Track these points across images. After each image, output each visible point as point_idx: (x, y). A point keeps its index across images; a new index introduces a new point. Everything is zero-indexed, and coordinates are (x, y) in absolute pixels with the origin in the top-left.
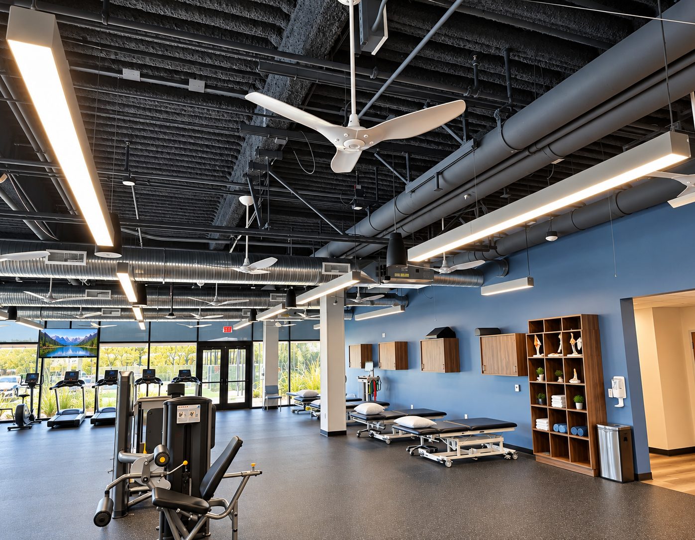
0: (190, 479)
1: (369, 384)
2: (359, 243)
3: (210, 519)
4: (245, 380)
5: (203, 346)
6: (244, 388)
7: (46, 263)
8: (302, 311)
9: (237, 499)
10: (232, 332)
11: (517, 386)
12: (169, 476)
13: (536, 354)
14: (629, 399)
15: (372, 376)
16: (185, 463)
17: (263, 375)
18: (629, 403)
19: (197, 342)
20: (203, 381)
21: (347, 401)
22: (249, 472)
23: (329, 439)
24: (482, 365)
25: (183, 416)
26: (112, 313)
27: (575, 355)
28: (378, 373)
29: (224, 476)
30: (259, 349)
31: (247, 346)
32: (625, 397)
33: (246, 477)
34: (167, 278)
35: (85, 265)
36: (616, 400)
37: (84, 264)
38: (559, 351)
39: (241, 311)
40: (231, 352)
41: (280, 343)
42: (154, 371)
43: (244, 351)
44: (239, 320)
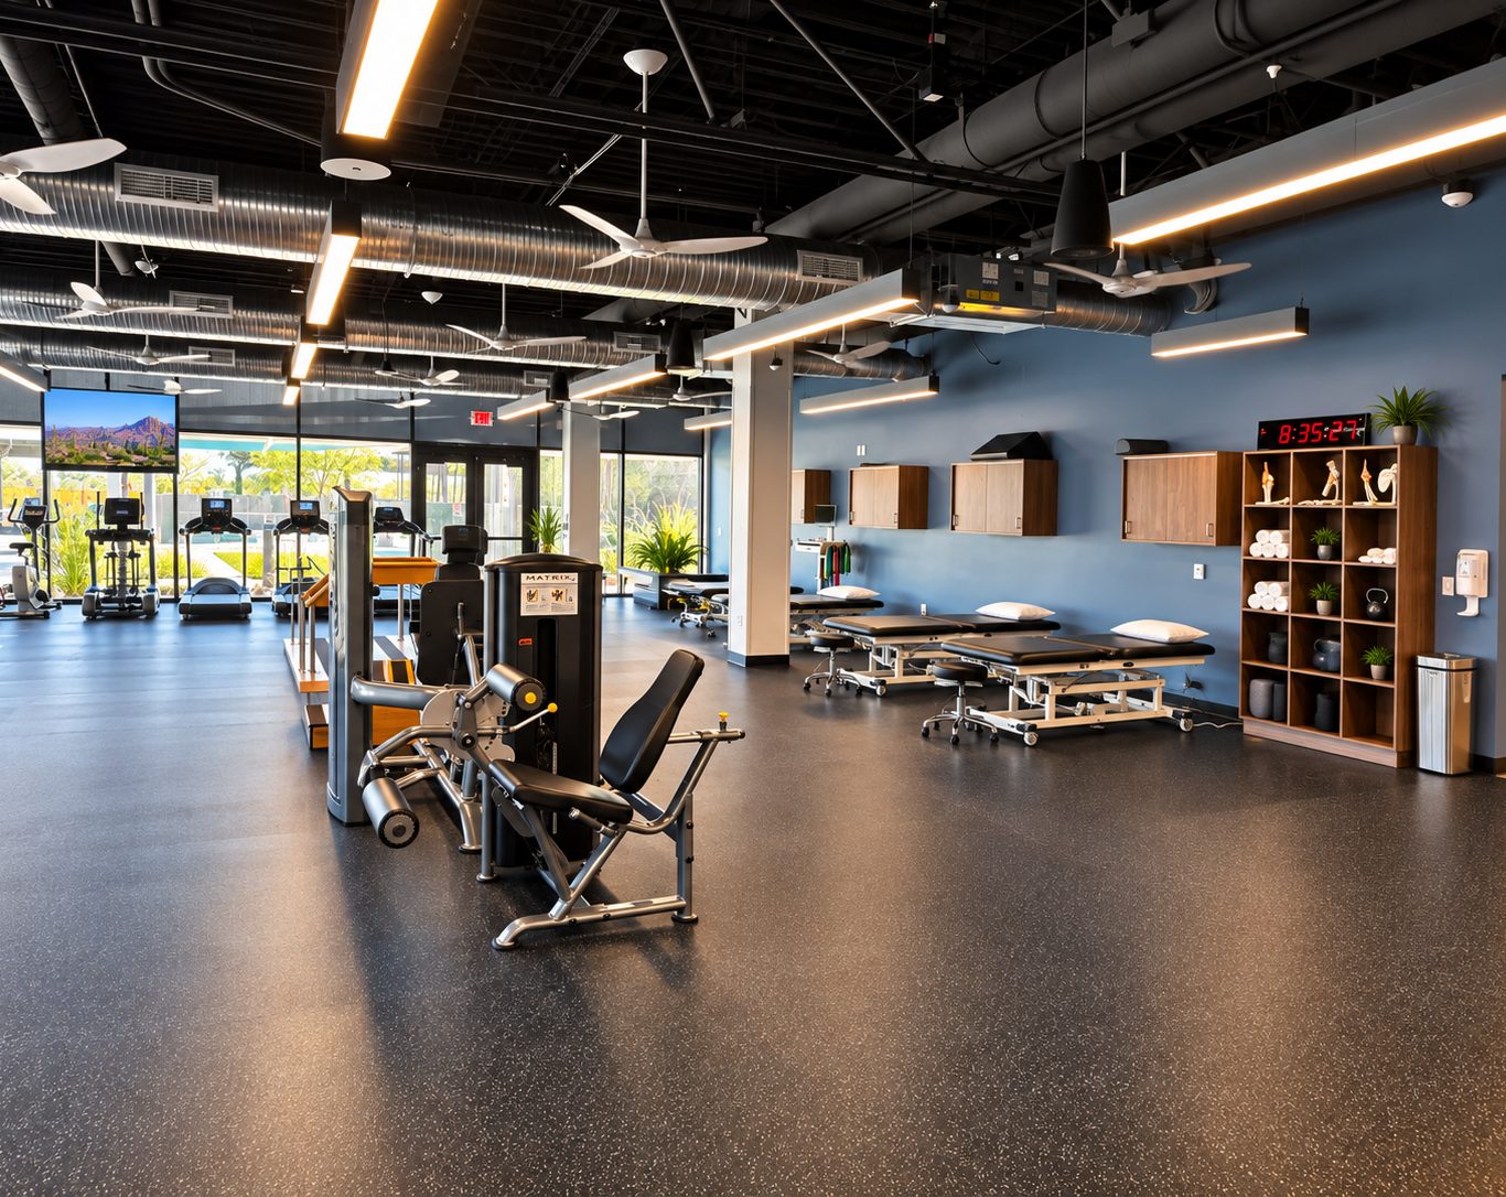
0: (555, 744)
1: (825, 557)
2: (936, 188)
4: (520, 536)
5: (426, 453)
7: (117, 199)
10: (490, 423)
11: (1201, 566)
13: (1263, 500)
14: (1495, 601)
15: (831, 538)
16: (552, 707)
18: (1493, 609)
19: (411, 441)
22: (714, 732)
23: (748, 672)
24: (1125, 519)
27: (1371, 502)
28: (844, 534)
29: (670, 739)
31: (526, 459)
32: (1486, 596)
33: (706, 742)
35: (217, 211)
36: (1461, 601)
37: (212, 209)
38: (1325, 493)
39: (522, 376)
40: (490, 470)
41: (604, 456)
42: (316, 504)
43: (519, 471)
44: (516, 396)
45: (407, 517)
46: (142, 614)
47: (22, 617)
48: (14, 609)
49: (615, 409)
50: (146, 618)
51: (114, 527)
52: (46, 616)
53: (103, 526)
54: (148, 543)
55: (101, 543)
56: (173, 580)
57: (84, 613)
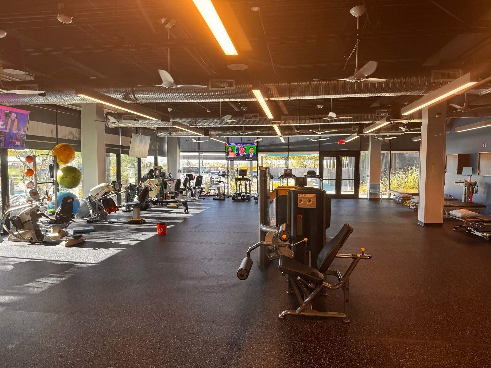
0: (310, 252)
1: (466, 187)
3: (326, 288)
4: (354, 179)
5: (324, 154)
6: (354, 184)
8: (403, 125)
9: (349, 276)
10: (344, 143)
12: (293, 248)
15: (469, 180)
16: (306, 239)
17: (368, 176)
19: (320, 151)
20: (324, 178)
21: (445, 200)
22: (359, 256)
23: (426, 229)
25: (302, 203)
26: (264, 131)
28: (475, 178)
30: (366, 156)
31: (356, 155)
33: (356, 259)
34: (292, 96)
37: (233, 88)
39: (352, 127)
40: (344, 158)
41: (382, 152)
42: (291, 170)
43: (353, 159)
44: (349, 134)
45: (318, 173)
46: (246, 200)
47: (219, 200)
48: (218, 198)
49: (386, 136)
50: (248, 201)
51: (241, 177)
52: (224, 200)
53: (239, 177)
54: (249, 181)
55: (238, 181)
56: (257, 191)
57: (233, 199)
